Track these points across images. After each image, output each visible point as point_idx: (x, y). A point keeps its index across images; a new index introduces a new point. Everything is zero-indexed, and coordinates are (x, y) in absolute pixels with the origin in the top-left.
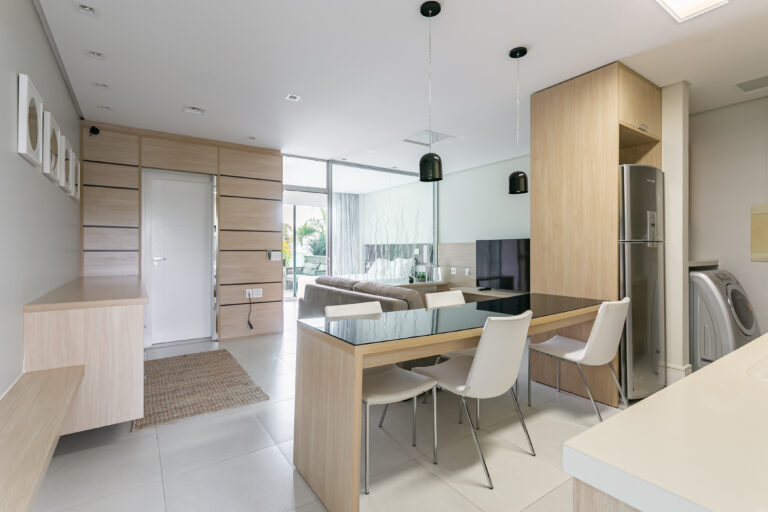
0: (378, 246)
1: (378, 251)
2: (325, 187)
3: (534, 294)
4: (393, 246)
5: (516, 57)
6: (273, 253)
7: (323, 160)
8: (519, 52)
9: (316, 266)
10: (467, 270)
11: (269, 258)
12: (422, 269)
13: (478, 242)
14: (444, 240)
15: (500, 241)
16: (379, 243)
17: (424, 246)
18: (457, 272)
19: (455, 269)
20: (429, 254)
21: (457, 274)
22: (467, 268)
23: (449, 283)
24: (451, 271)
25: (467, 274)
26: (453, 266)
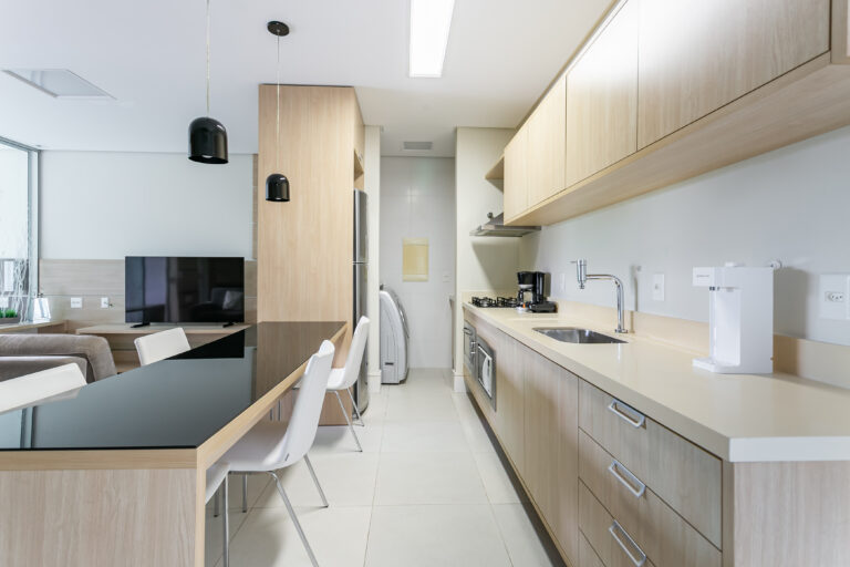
3: (263, 323)
5: (275, 33)
8: (279, 28)
10: (104, 300)
13: (127, 258)
14: (50, 253)
15: (143, 259)
17: (6, 263)
18: (83, 304)
19: (79, 299)
20: (19, 276)
21: (79, 306)
22: (104, 296)
23: (68, 321)
24: (69, 303)
25: (106, 306)
26: (74, 296)
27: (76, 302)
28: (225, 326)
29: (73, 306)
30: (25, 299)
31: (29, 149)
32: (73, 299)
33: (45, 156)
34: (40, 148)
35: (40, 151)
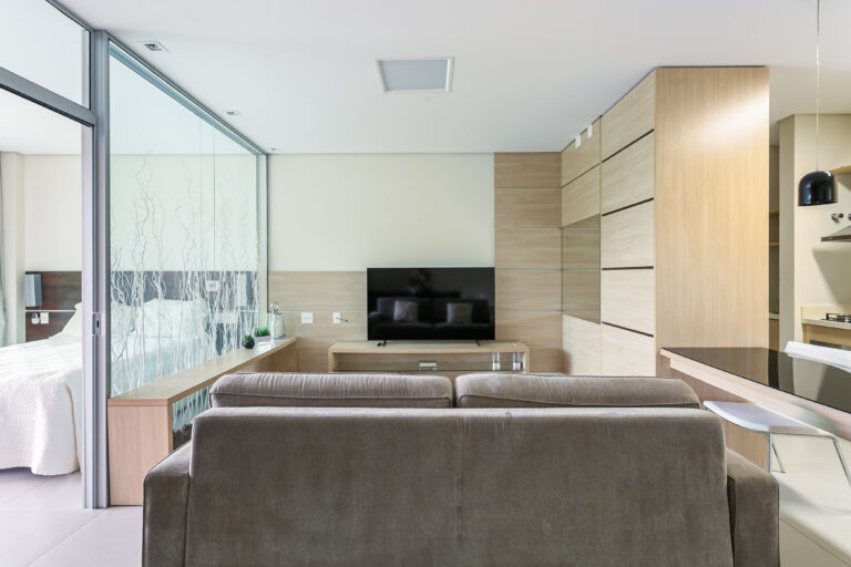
2: (85, 104)
10: (336, 315)
13: (368, 269)
18: (314, 319)
19: (310, 315)
21: (311, 321)
23: (298, 339)
24: (299, 319)
25: (339, 322)
26: (305, 311)
27: (307, 318)
29: (303, 321)
32: (304, 315)
34: (270, 152)
35: (268, 155)
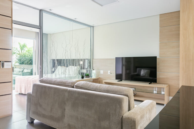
0: (67, 60)
1: (67, 62)
2: (38, 25)
4: (73, 60)
6: (5, 63)
7: (37, 9)
9: (22, 70)
10: (109, 71)
11: (3, 66)
12: (84, 71)
13: (116, 58)
16: (67, 58)
17: (86, 60)
18: (103, 72)
20: (89, 64)
21: (103, 73)
22: (109, 70)
23: (100, 78)
24: (100, 72)
25: (109, 73)
26: (101, 70)
27: (102, 72)
28: (149, 84)
29: (101, 73)
30: (90, 70)
31: (90, 26)
33: (94, 28)
34: (93, 26)
35: (93, 27)
